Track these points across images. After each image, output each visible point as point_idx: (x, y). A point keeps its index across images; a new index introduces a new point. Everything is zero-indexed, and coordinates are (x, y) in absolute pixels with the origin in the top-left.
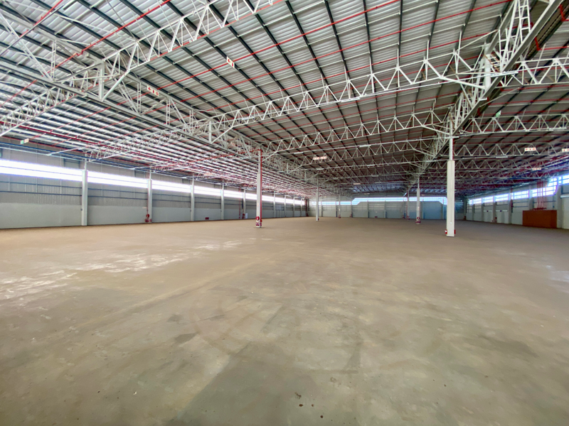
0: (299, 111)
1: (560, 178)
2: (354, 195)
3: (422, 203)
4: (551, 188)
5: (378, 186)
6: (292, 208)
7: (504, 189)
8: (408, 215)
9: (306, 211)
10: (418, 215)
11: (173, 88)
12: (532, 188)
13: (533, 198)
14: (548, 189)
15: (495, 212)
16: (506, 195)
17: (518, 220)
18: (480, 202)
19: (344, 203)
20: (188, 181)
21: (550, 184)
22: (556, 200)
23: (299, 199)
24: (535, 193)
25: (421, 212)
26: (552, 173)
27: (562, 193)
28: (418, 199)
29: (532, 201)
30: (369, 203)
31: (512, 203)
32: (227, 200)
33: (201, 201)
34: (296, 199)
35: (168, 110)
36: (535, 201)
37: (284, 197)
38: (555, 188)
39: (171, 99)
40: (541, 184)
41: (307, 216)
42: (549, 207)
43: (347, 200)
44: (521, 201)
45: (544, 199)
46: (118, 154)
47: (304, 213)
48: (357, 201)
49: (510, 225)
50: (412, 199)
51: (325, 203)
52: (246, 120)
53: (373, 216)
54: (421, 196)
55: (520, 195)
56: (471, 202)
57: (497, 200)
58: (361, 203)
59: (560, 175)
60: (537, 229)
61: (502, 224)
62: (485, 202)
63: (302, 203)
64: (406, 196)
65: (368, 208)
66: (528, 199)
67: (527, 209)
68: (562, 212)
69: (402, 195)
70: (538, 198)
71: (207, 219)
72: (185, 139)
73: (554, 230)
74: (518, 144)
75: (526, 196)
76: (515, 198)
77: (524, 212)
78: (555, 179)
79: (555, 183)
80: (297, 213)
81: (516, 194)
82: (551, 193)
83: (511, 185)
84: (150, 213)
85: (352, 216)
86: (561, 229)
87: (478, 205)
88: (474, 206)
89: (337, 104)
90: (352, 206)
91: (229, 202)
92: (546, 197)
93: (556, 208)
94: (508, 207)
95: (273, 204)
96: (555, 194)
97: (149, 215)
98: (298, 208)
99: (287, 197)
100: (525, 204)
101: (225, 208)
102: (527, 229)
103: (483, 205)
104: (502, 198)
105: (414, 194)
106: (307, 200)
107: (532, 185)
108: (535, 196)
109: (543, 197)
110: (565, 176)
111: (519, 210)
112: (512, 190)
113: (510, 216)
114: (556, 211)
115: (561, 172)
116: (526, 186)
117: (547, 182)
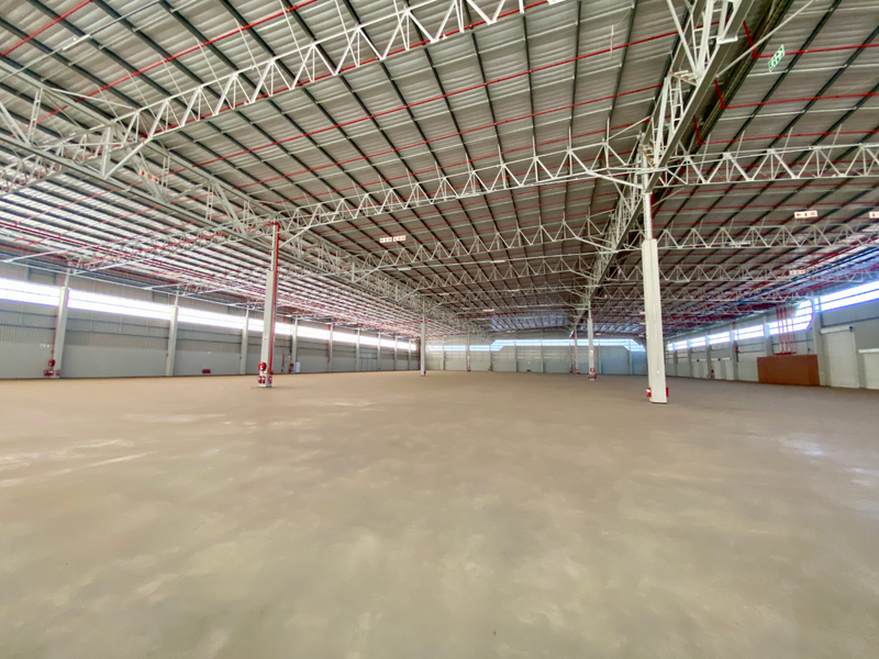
1: (816, 301)
2: (493, 335)
3: (597, 349)
4: (803, 319)
5: (529, 321)
7: (723, 322)
8: (577, 367)
10: (592, 365)
12: (768, 321)
13: (771, 337)
14: (795, 320)
15: (709, 362)
16: (727, 334)
17: (752, 373)
18: (685, 347)
19: (485, 348)
21: (798, 313)
22: (812, 337)
24: (775, 328)
25: (596, 364)
26: (803, 293)
27: (823, 327)
28: (591, 342)
29: (771, 341)
30: (517, 349)
31: (736, 348)
36: (776, 341)
37: (394, 338)
38: (809, 318)
40: (780, 310)
42: (801, 349)
43: (482, 343)
44: (752, 342)
45: (789, 338)
48: (498, 345)
49: (737, 381)
50: (582, 342)
51: (446, 348)
53: (524, 368)
54: (595, 337)
55: (750, 333)
56: (671, 347)
57: (711, 343)
58: (505, 348)
59: (817, 295)
60: (793, 388)
61: (724, 380)
62: (693, 345)
63: (411, 347)
64: (573, 337)
65: (516, 355)
66: (762, 338)
67: (763, 355)
68: (826, 357)
69: (566, 336)
70: (781, 337)
73: (817, 388)
75: (760, 334)
76: (741, 337)
77: (759, 359)
78: (808, 303)
79: (809, 311)
81: (741, 331)
82: (804, 327)
83: (732, 317)
85: (491, 369)
86: (828, 387)
87: (683, 351)
88: (676, 353)
90: (492, 353)
92: (794, 334)
93: (815, 352)
94: (731, 352)
95: (376, 349)
96: (810, 329)
98: (404, 355)
99: (382, 337)
100: (758, 347)
103: (691, 351)
104: (720, 338)
105: (583, 334)
106: (420, 343)
107: (767, 314)
108: (774, 332)
109: (788, 334)
110: (824, 298)
111: (750, 359)
112: (734, 325)
113: (736, 367)
114: (815, 357)
115: (818, 289)
116: (761, 316)
117: (793, 309)
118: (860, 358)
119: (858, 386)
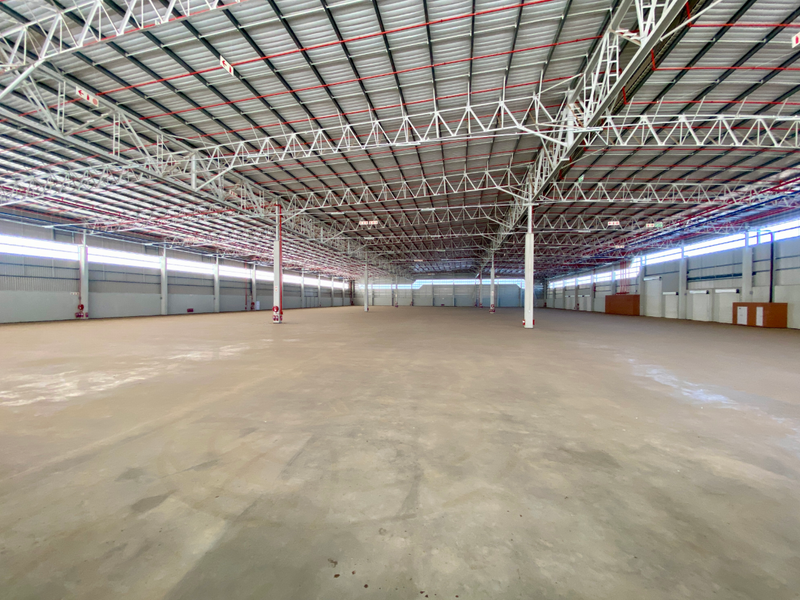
0: (336, 152)
1: (643, 258)
2: (415, 276)
3: (496, 287)
4: (635, 270)
5: (446, 264)
6: (329, 293)
7: (587, 269)
8: (481, 302)
9: (351, 298)
10: (492, 302)
11: (125, 95)
12: (616, 269)
13: (616, 281)
14: (631, 270)
15: (577, 297)
16: (589, 277)
17: (601, 307)
18: (562, 286)
19: (403, 287)
20: (156, 251)
21: (633, 265)
22: (639, 282)
23: (340, 280)
24: (618, 275)
25: (495, 298)
26: (635, 252)
27: (646, 276)
28: (493, 282)
29: (615, 284)
30: (434, 287)
31: (594, 287)
32: (223, 280)
33: (178, 282)
34: (335, 280)
35: (116, 131)
36: (619, 284)
37: (317, 277)
38: (638, 269)
39: (122, 113)
40: (624, 264)
41: (352, 304)
42: (632, 291)
43: (406, 283)
44: (604, 284)
45: (627, 283)
46: (21, 200)
47: (348, 300)
48: (418, 284)
49: (593, 312)
50: (486, 282)
51: (377, 287)
52: (255, 159)
53: (438, 303)
54: (496, 278)
55: (603, 277)
56: (552, 285)
57: (579, 283)
58: (424, 287)
59: (644, 254)
60: (619, 317)
61: (585, 312)
62: (567, 285)
63: (344, 286)
64: (479, 277)
65: (433, 292)
66: (611, 281)
67: (610, 294)
68: (645, 296)
69: (473, 277)
70: (621, 281)
71: (190, 311)
72: (149, 181)
73: (637, 317)
74: (602, 216)
75: (609, 279)
76: (599, 280)
77: (607, 297)
78: (639, 259)
79: (639, 264)
80: (337, 300)
81: (599, 275)
82: (634, 275)
83: (593, 265)
84: (84, 302)
85: (413, 304)
86: (644, 316)
87: (560, 289)
88: (555, 290)
89: (391, 147)
90: (413, 291)
91: (228, 285)
92: (629, 280)
93: (639, 293)
94: (591, 291)
95: (300, 287)
96: (637, 279)
97: (82, 307)
98: (339, 293)
99: (322, 278)
100: (608, 288)
101: (221, 293)
102: (609, 317)
103: (565, 289)
104: (585, 280)
105: (487, 275)
106: (352, 282)
107: (615, 265)
108: (618, 278)
109: (626, 280)
110: (649, 256)
111: (602, 295)
112: (595, 271)
113: (593, 301)
114: (638, 296)
115: (645, 251)
116: (609, 266)
117: (630, 262)
118: (663, 297)
119: (660, 316)
